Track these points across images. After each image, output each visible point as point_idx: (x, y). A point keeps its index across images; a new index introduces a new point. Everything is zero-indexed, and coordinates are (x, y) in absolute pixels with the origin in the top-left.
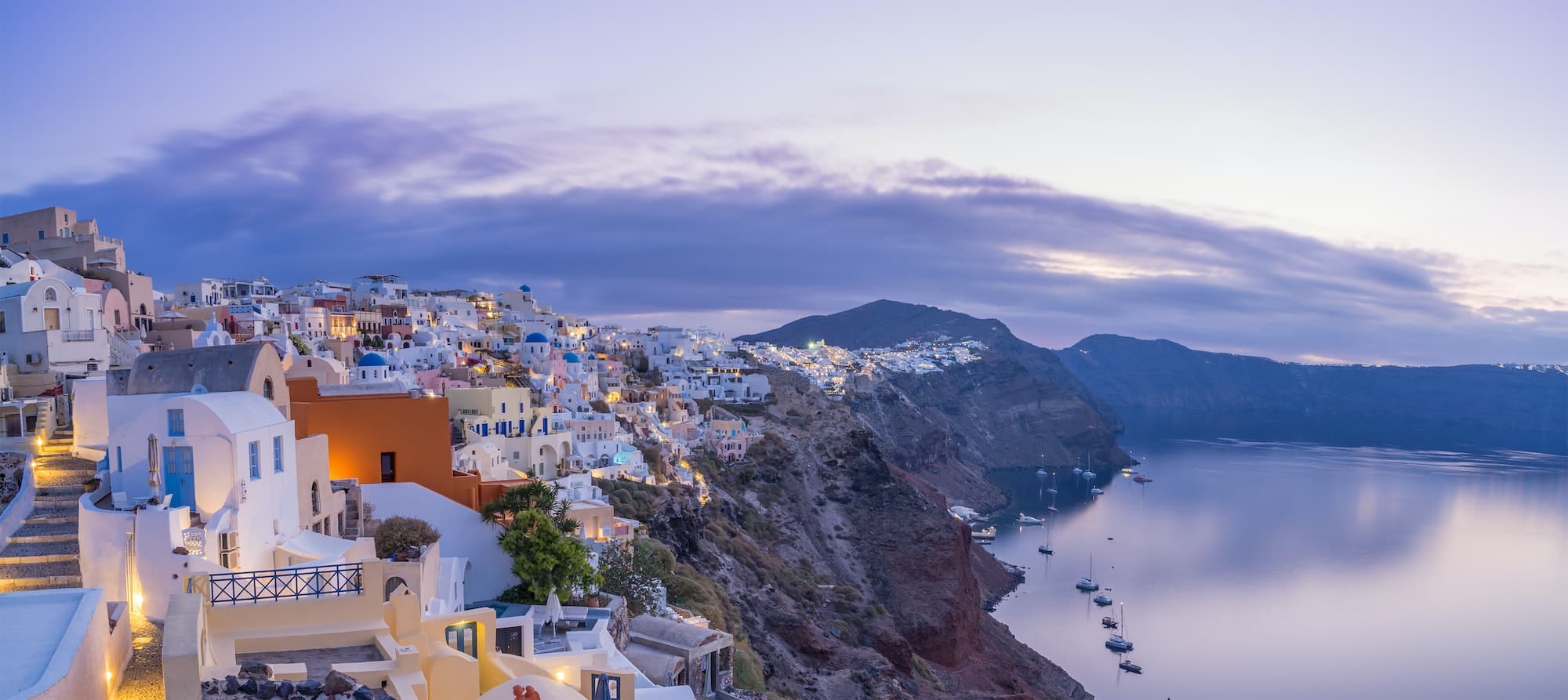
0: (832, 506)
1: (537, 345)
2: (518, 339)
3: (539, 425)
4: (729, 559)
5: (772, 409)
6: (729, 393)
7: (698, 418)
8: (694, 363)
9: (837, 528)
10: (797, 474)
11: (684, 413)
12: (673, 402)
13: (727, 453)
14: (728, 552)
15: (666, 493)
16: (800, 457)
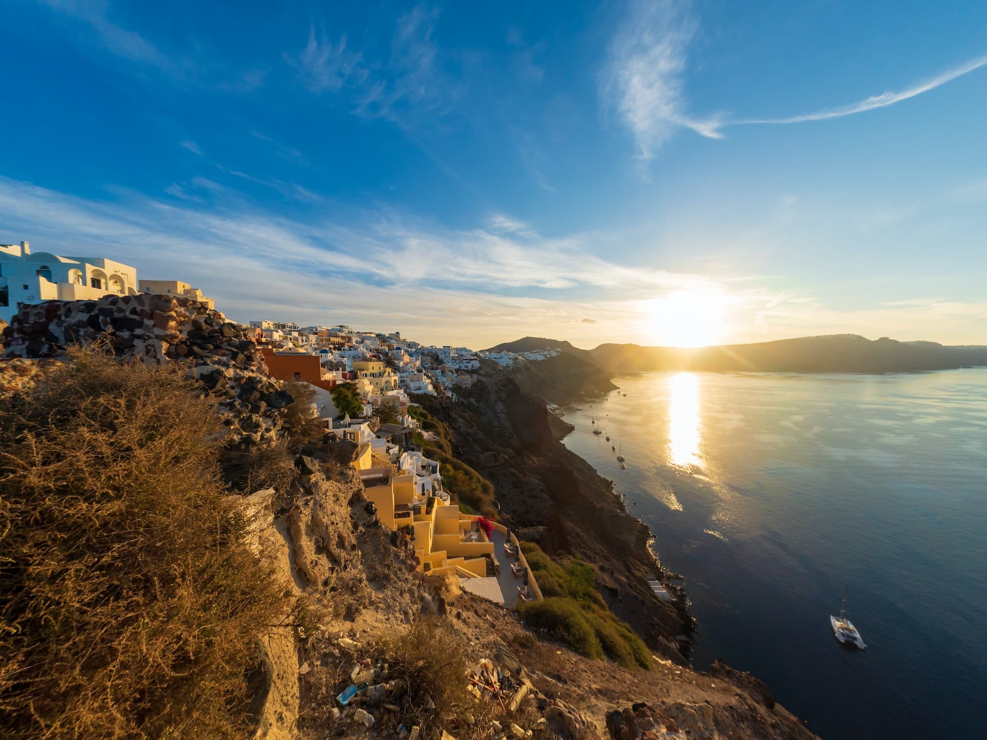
0: (499, 403)
1: (399, 351)
2: (393, 349)
3: (386, 374)
4: (462, 420)
5: (480, 371)
6: (466, 367)
7: (456, 375)
8: (455, 357)
9: (501, 410)
10: (488, 392)
11: (451, 373)
12: (446, 370)
13: (464, 386)
14: (462, 418)
15: (440, 399)
16: (490, 387)
